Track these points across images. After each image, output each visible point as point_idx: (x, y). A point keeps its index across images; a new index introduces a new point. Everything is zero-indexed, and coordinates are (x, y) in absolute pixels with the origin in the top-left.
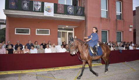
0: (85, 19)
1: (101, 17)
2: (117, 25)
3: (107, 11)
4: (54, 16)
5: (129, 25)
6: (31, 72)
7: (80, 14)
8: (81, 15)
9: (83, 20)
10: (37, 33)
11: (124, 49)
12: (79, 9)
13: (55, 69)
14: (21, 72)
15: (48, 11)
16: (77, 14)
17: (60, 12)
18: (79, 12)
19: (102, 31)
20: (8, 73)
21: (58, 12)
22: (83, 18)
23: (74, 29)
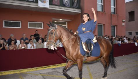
0: (81, 12)
1: (97, 10)
2: (111, 19)
3: (102, 5)
4: (50, 7)
5: (122, 20)
6: (32, 70)
7: (76, 6)
8: (77, 8)
9: (79, 13)
10: (29, 27)
11: (120, 42)
12: (75, 2)
13: (57, 65)
14: (19, 72)
15: (43, 2)
16: (73, 6)
17: (56, 4)
18: (75, 4)
19: (98, 25)
20: (3, 74)
21: (53, 3)
22: (79, 11)
23: (67, 22)
